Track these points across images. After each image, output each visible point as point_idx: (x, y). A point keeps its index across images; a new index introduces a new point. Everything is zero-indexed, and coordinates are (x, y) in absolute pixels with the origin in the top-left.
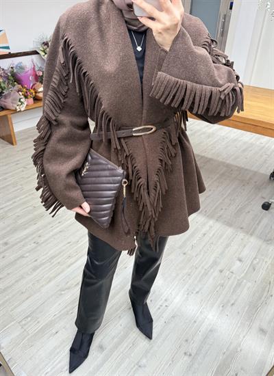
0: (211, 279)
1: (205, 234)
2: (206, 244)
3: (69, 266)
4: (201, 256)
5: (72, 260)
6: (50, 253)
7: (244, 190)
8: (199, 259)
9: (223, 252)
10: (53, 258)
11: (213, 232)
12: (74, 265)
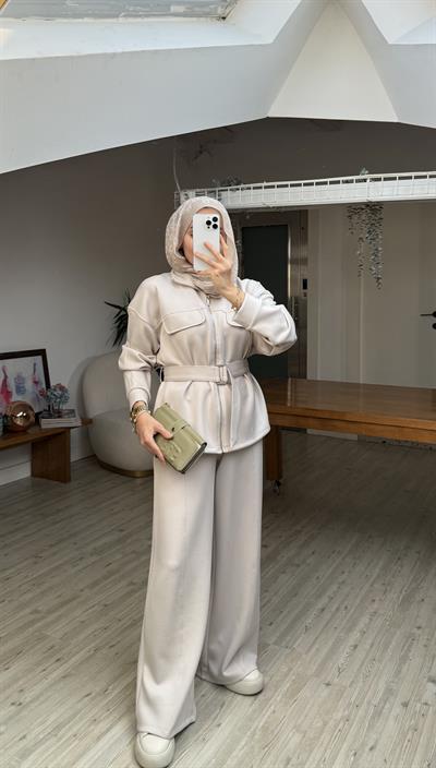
0: (391, 722)
1: (356, 647)
2: (363, 663)
3: (99, 738)
4: (361, 684)
9: (399, 672)
10: (59, 727)
11: (370, 641)
12: (109, 735)
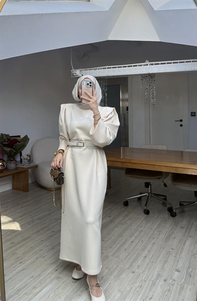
0: (159, 287)
1: (146, 257)
2: (149, 262)
3: (36, 295)
4: (147, 272)
5: (37, 290)
6: (16, 287)
7: (166, 224)
8: (146, 274)
11: (152, 255)
12: (40, 293)
